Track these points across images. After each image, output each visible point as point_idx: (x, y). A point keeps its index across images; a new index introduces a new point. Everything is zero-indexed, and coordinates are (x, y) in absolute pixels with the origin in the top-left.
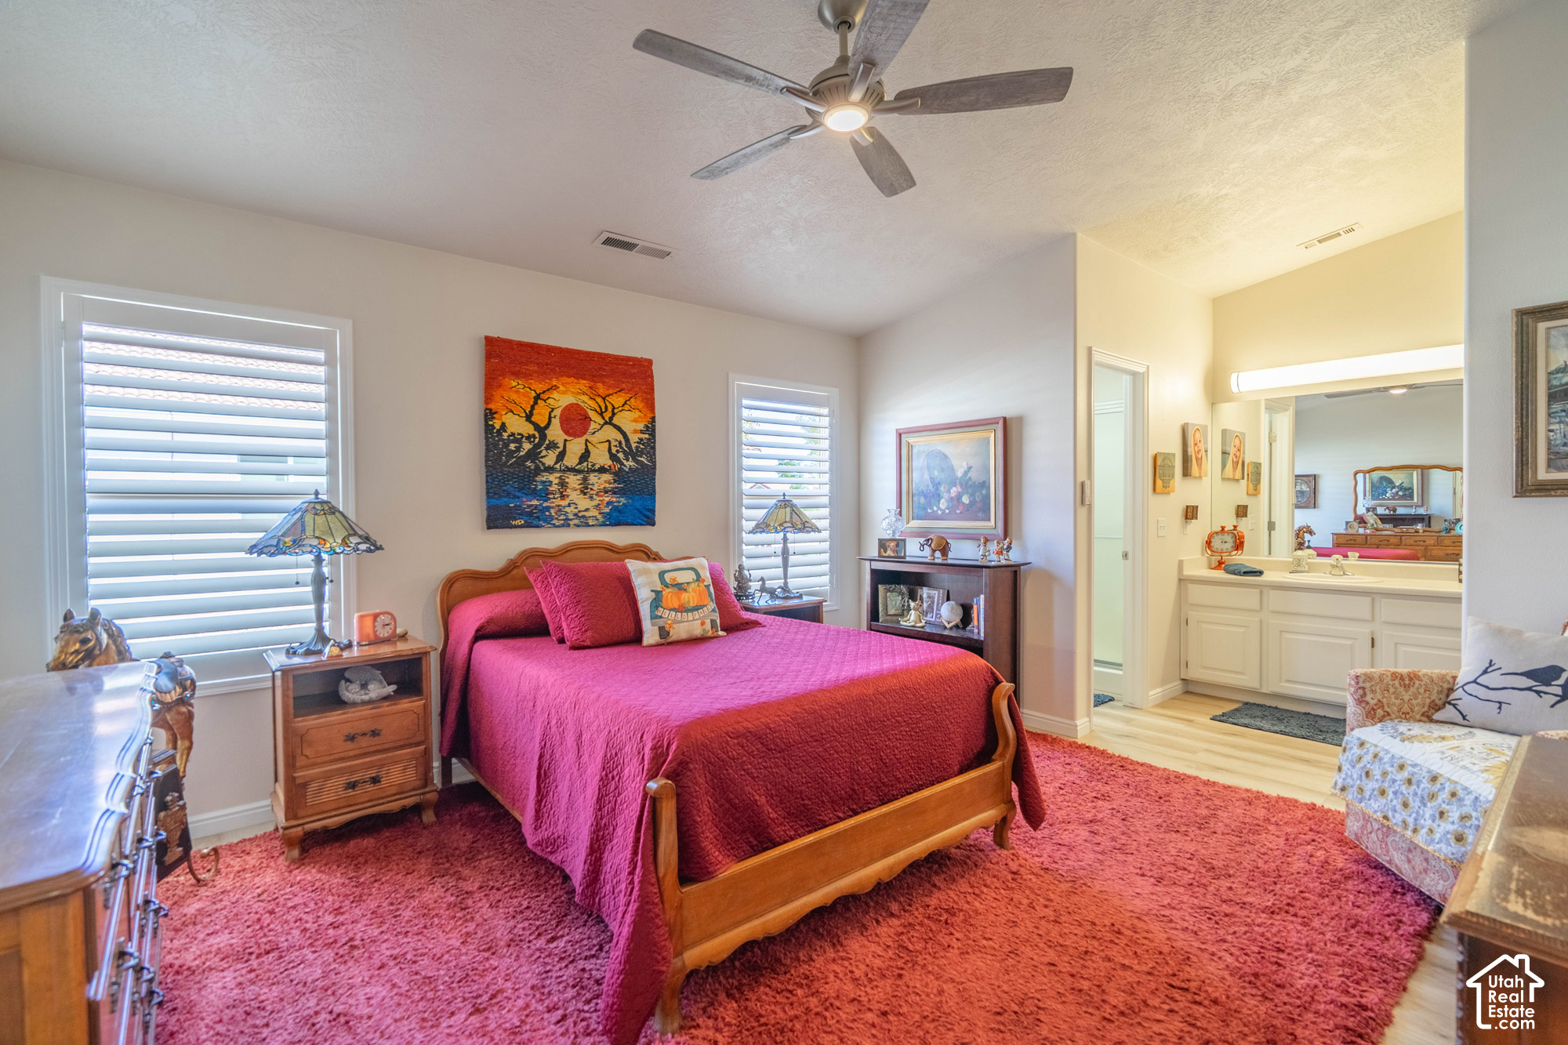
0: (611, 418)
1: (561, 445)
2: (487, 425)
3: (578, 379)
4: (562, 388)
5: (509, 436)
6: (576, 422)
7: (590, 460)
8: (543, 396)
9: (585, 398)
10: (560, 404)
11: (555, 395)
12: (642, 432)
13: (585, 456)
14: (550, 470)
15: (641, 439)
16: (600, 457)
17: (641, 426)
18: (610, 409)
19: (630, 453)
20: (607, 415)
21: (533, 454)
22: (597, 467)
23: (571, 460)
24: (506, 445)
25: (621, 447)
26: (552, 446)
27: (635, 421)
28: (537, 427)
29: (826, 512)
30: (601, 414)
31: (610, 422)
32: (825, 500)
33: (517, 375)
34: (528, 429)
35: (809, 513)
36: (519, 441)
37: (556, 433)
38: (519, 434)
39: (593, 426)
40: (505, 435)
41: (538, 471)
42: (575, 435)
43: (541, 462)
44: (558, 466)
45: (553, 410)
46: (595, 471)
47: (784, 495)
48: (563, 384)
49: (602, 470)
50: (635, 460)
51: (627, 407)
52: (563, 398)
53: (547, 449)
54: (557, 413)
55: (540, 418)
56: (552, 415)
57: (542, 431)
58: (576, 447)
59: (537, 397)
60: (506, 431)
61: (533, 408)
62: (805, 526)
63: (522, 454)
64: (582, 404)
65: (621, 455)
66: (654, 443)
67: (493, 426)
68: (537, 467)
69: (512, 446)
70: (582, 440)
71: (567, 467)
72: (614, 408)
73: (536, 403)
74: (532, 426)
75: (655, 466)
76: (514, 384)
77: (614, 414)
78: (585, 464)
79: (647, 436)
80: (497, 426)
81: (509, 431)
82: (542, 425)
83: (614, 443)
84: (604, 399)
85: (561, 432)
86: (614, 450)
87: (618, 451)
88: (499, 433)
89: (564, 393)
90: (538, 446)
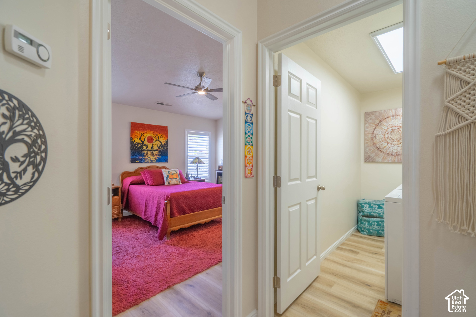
0: (158, 139)
1: (147, 145)
2: (131, 141)
3: (151, 131)
4: (147, 133)
6: (150, 140)
7: (153, 148)
8: (143, 135)
9: (152, 135)
10: (147, 136)
11: (146, 134)
12: (165, 142)
13: (152, 147)
14: (145, 150)
15: (165, 144)
16: (156, 147)
17: (165, 141)
18: (158, 137)
19: (162, 147)
20: (157, 139)
21: (141, 147)
22: (155, 150)
23: (149, 148)
24: (135, 145)
25: (160, 145)
26: (145, 145)
27: (164, 140)
28: (142, 141)
29: (208, 160)
30: (156, 138)
31: (158, 140)
32: (208, 157)
33: (138, 130)
34: (140, 142)
35: (202, 160)
36: (138, 144)
37: (146, 142)
39: (154, 141)
40: (135, 143)
41: (142, 151)
42: (150, 143)
44: (146, 149)
45: (145, 137)
46: (154, 150)
47: (197, 156)
49: (156, 150)
50: (163, 148)
51: (162, 137)
52: (147, 135)
53: (144, 146)
54: (146, 138)
55: (142, 139)
56: (145, 138)
57: (143, 142)
58: (150, 145)
59: (142, 135)
61: (141, 137)
62: (202, 163)
63: (138, 147)
65: (160, 147)
66: (168, 144)
67: (132, 141)
68: (142, 150)
70: (151, 144)
71: (148, 150)
72: (159, 137)
73: (142, 136)
74: (141, 141)
75: (168, 149)
76: (137, 132)
77: (159, 138)
78: (152, 149)
79: (166, 143)
80: (133, 141)
81: (136, 142)
82: (143, 141)
83: (159, 145)
84: (157, 135)
85: (147, 142)
86: (159, 146)
87: (160, 146)
88: (134, 143)
89: (148, 134)
90: (142, 145)
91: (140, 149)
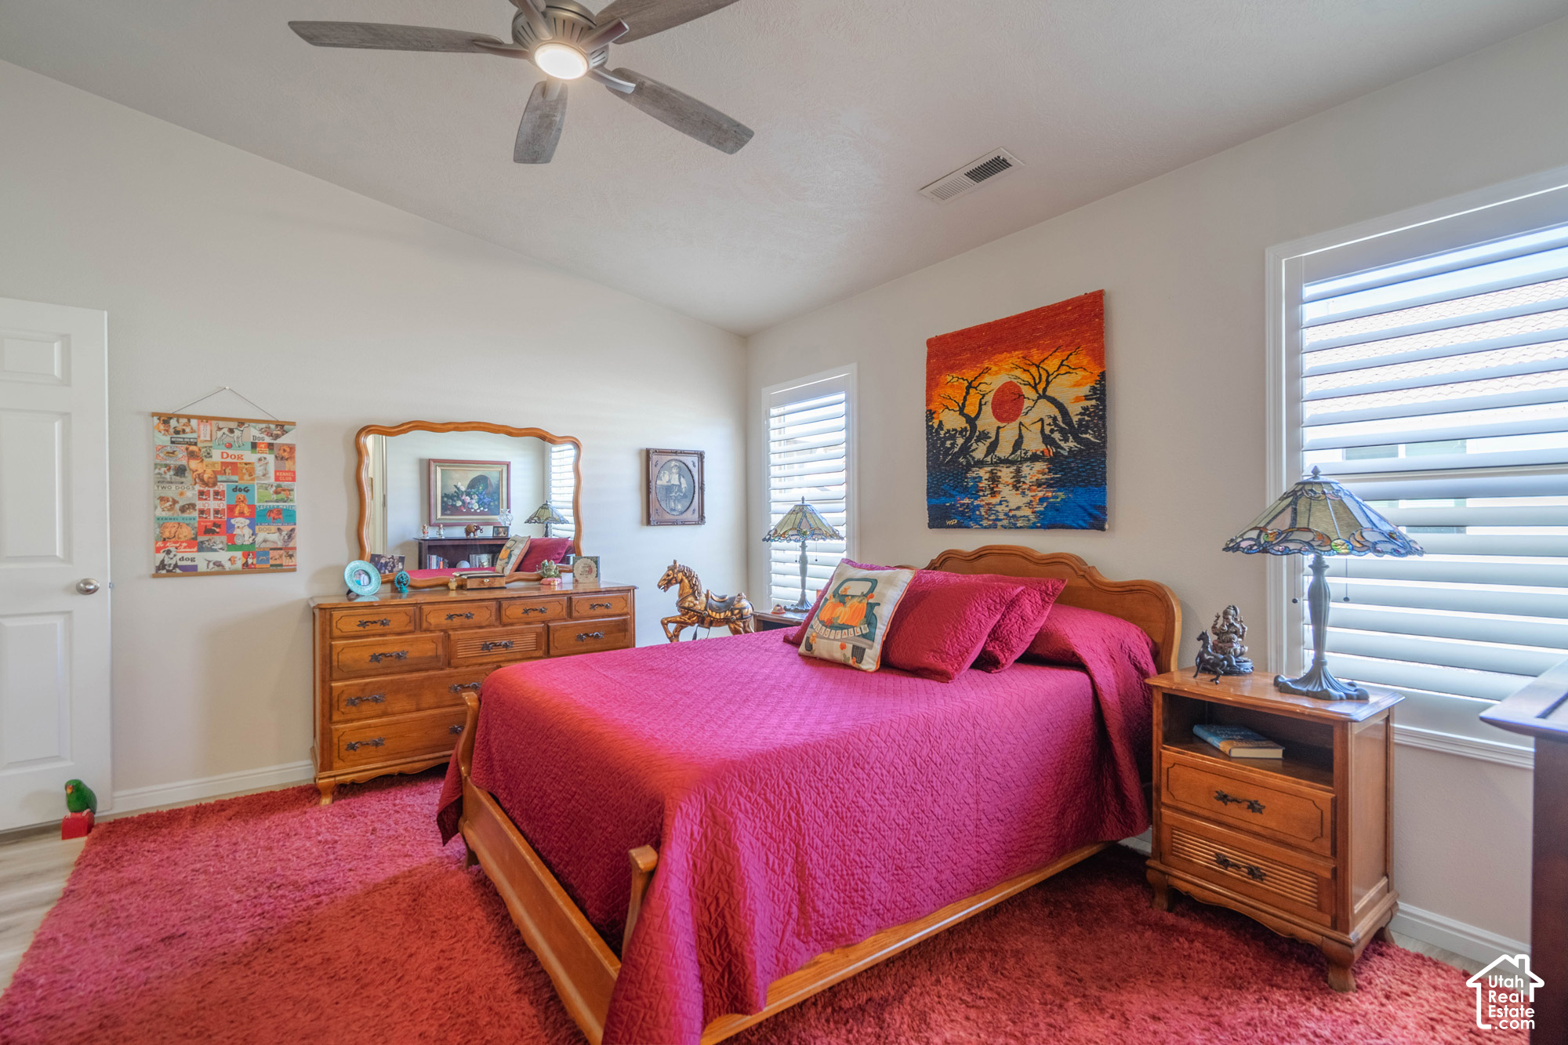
0: (1045, 390)
1: (993, 435)
2: (928, 426)
3: (1010, 352)
4: (994, 368)
5: (946, 433)
6: (1008, 404)
7: (1023, 447)
8: (975, 384)
9: (1018, 372)
10: (992, 387)
11: (987, 378)
12: (1087, 398)
13: (1018, 444)
14: (980, 464)
15: (1086, 409)
16: (1034, 443)
17: (1085, 390)
18: (1044, 378)
19: (1070, 429)
20: (1040, 388)
21: (965, 450)
22: (1029, 454)
23: (1004, 450)
24: (943, 443)
25: (1056, 425)
26: (984, 436)
27: (1077, 385)
28: (967, 417)
30: (1035, 387)
31: (1043, 396)
33: (951, 369)
34: (959, 423)
36: (953, 438)
37: (988, 421)
38: (953, 430)
39: (1027, 404)
40: (942, 433)
41: (969, 467)
42: (1009, 420)
43: (971, 456)
44: (989, 459)
45: (984, 396)
46: (1026, 460)
48: (995, 365)
49: (1035, 458)
50: (1077, 439)
51: (1063, 370)
52: (994, 382)
53: (977, 441)
54: (989, 398)
55: (971, 410)
56: (983, 403)
57: (972, 421)
58: (1009, 434)
59: (970, 386)
60: (942, 429)
61: (965, 399)
63: (956, 450)
64: (1015, 381)
65: (1057, 436)
66: (1104, 410)
67: (932, 426)
68: (968, 462)
69: (948, 444)
70: (1015, 424)
71: (999, 458)
72: (1049, 375)
73: (968, 393)
74: (964, 419)
75: (1105, 442)
76: (949, 378)
77: (1048, 383)
78: (1018, 453)
79: (1094, 402)
80: (936, 426)
81: (945, 429)
82: (973, 416)
83: (1048, 421)
84: (1038, 367)
85: (994, 420)
86: (1047, 430)
87: (1052, 431)
88: (937, 432)
89: (997, 373)
90: (968, 440)
91: (961, 460)
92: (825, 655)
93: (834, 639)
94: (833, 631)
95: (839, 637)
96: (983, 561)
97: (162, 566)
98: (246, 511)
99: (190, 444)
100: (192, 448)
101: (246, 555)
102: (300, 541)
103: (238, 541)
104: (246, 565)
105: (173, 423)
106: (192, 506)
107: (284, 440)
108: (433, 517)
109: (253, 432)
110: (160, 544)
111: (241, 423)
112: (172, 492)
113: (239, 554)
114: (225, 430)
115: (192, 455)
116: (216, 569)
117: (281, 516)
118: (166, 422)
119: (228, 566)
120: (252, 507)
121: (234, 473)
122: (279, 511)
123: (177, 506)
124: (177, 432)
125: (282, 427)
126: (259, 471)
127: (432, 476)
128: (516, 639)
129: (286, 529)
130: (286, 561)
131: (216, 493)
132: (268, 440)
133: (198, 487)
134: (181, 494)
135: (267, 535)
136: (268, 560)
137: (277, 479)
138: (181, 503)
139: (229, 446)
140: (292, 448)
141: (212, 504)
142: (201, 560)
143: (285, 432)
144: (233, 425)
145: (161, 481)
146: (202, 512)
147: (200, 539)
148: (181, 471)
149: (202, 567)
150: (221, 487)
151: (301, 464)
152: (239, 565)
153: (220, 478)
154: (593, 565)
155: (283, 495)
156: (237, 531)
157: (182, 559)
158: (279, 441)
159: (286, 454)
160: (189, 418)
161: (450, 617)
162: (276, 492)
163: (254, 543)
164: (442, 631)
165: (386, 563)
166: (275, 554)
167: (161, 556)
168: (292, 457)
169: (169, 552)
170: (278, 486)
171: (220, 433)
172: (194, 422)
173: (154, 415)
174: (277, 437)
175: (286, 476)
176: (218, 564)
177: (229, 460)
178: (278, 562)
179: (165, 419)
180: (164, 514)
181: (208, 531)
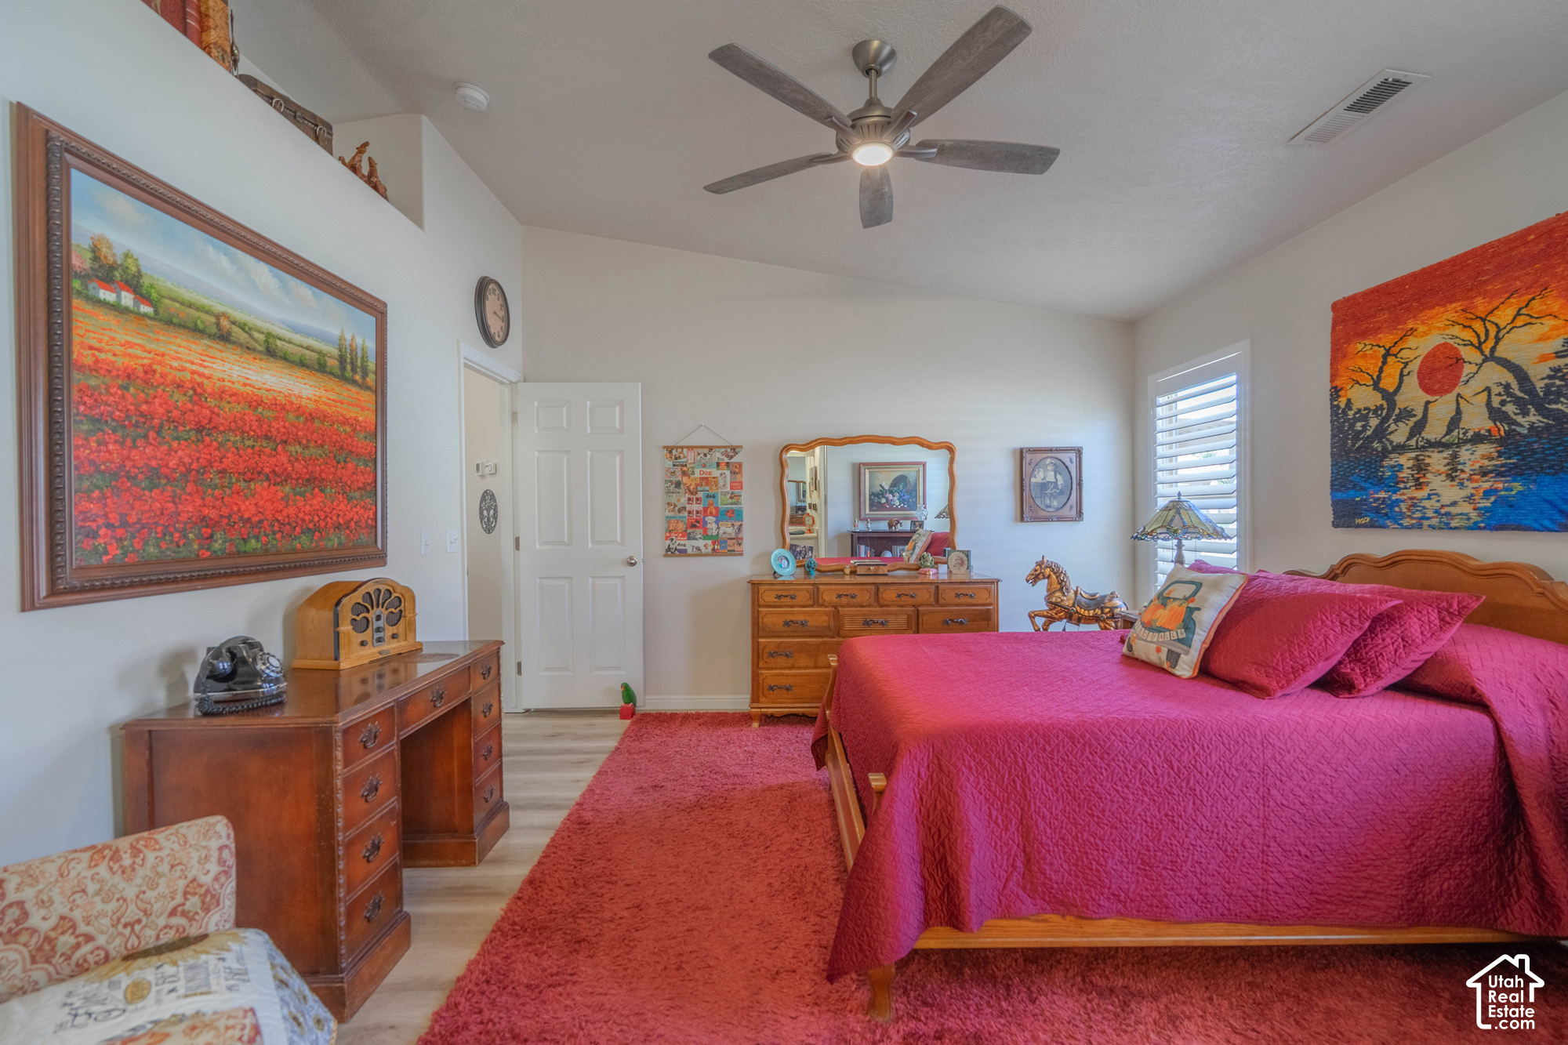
0: (1493, 349)
1: (1419, 413)
2: (1332, 406)
3: (1444, 305)
4: (1421, 328)
5: (1356, 413)
6: (1441, 372)
7: (1462, 425)
8: (1395, 350)
9: (1456, 330)
10: (1418, 352)
11: (1411, 342)
12: (1558, 355)
13: (1454, 422)
14: (1401, 449)
15: (1556, 370)
16: (1476, 420)
17: (1555, 345)
18: (1492, 334)
19: (1531, 399)
20: (1487, 348)
21: (1381, 433)
22: (1470, 434)
23: (1435, 430)
24: (1352, 426)
25: (1510, 394)
26: (1407, 414)
27: (1543, 339)
28: (1383, 392)
30: (1479, 348)
31: (1491, 357)
33: (1363, 335)
34: (1375, 400)
36: (1365, 418)
37: (1412, 396)
38: (1365, 409)
39: (1467, 369)
40: (1351, 414)
41: (1385, 453)
42: (1442, 392)
43: (1388, 440)
44: (1413, 442)
45: (1406, 364)
46: (1466, 442)
48: (1423, 323)
49: (1478, 439)
50: (1542, 411)
51: (1522, 320)
52: (1421, 345)
53: (1396, 421)
54: (1414, 366)
55: (1389, 383)
56: (1405, 372)
57: (1389, 397)
58: (1442, 409)
59: (1388, 353)
60: (1351, 409)
61: (1381, 370)
63: (1369, 433)
64: (1451, 342)
65: (1510, 408)
67: (1338, 407)
68: (1384, 448)
69: (1359, 426)
70: (1451, 397)
71: (1428, 441)
72: (1499, 330)
73: (1384, 363)
74: (1379, 395)
76: (1360, 347)
77: (1498, 340)
78: (1455, 433)
80: (1342, 405)
81: (1355, 408)
82: (1391, 390)
83: (1497, 390)
84: (1484, 320)
85: (1421, 393)
86: (1496, 401)
87: (1503, 403)
88: (1344, 412)
89: (1425, 334)
90: (1385, 420)
91: (1375, 445)
92: (1143, 657)
93: (1152, 642)
94: (1151, 633)
95: (1155, 640)
96: (1398, 568)
97: (669, 549)
98: (714, 511)
99: (683, 466)
100: (684, 468)
101: (714, 543)
102: (746, 534)
103: (709, 533)
104: (713, 549)
105: (674, 452)
106: (684, 508)
107: (734, 460)
108: (863, 513)
109: (718, 455)
110: (668, 534)
111: (711, 449)
112: (673, 499)
113: (709, 542)
114: (702, 455)
115: (684, 473)
116: (697, 552)
117: (734, 515)
118: (670, 452)
119: (703, 550)
120: (717, 508)
121: (707, 485)
122: (733, 511)
123: (677, 509)
124: (676, 458)
125: (735, 450)
126: (721, 483)
127: (862, 478)
128: (891, 618)
129: (737, 524)
130: (737, 548)
131: (697, 499)
132: (726, 460)
133: (687, 496)
134: (679, 500)
135: (727, 529)
136: (726, 547)
137: (731, 488)
138: (679, 507)
139: (704, 466)
140: (740, 465)
141: (695, 507)
142: (689, 545)
143: (736, 453)
144: (706, 451)
145: (668, 492)
146: (689, 512)
147: (689, 531)
148: (678, 484)
149: (690, 551)
150: (700, 495)
151: (746, 477)
152: (710, 550)
153: (699, 489)
154: (965, 558)
155: (734, 500)
156: (709, 526)
157: (679, 545)
158: (733, 460)
159: (736, 470)
160: (682, 448)
161: (839, 596)
162: (731, 498)
163: (718, 534)
164: (833, 607)
165: (801, 551)
166: (729, 542)
167: (668, 542)
168: (740, 472)
169: (672, 540)
170: (733, 493)
171: (699, 457)
172: (685, 450)
173: (664, 447)
174: (732, 457)
175: (737, 485)
176: (698, 549)
177: (704, 476)
178: (732, 548)
179: (670, 449)
180: (671, 514)
181: (693, 526)
